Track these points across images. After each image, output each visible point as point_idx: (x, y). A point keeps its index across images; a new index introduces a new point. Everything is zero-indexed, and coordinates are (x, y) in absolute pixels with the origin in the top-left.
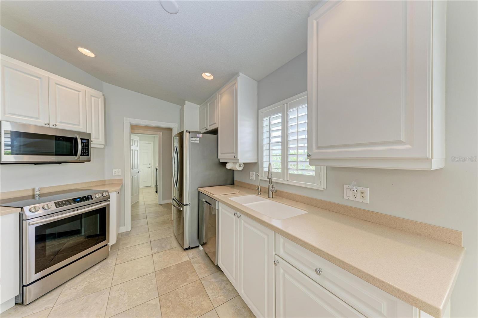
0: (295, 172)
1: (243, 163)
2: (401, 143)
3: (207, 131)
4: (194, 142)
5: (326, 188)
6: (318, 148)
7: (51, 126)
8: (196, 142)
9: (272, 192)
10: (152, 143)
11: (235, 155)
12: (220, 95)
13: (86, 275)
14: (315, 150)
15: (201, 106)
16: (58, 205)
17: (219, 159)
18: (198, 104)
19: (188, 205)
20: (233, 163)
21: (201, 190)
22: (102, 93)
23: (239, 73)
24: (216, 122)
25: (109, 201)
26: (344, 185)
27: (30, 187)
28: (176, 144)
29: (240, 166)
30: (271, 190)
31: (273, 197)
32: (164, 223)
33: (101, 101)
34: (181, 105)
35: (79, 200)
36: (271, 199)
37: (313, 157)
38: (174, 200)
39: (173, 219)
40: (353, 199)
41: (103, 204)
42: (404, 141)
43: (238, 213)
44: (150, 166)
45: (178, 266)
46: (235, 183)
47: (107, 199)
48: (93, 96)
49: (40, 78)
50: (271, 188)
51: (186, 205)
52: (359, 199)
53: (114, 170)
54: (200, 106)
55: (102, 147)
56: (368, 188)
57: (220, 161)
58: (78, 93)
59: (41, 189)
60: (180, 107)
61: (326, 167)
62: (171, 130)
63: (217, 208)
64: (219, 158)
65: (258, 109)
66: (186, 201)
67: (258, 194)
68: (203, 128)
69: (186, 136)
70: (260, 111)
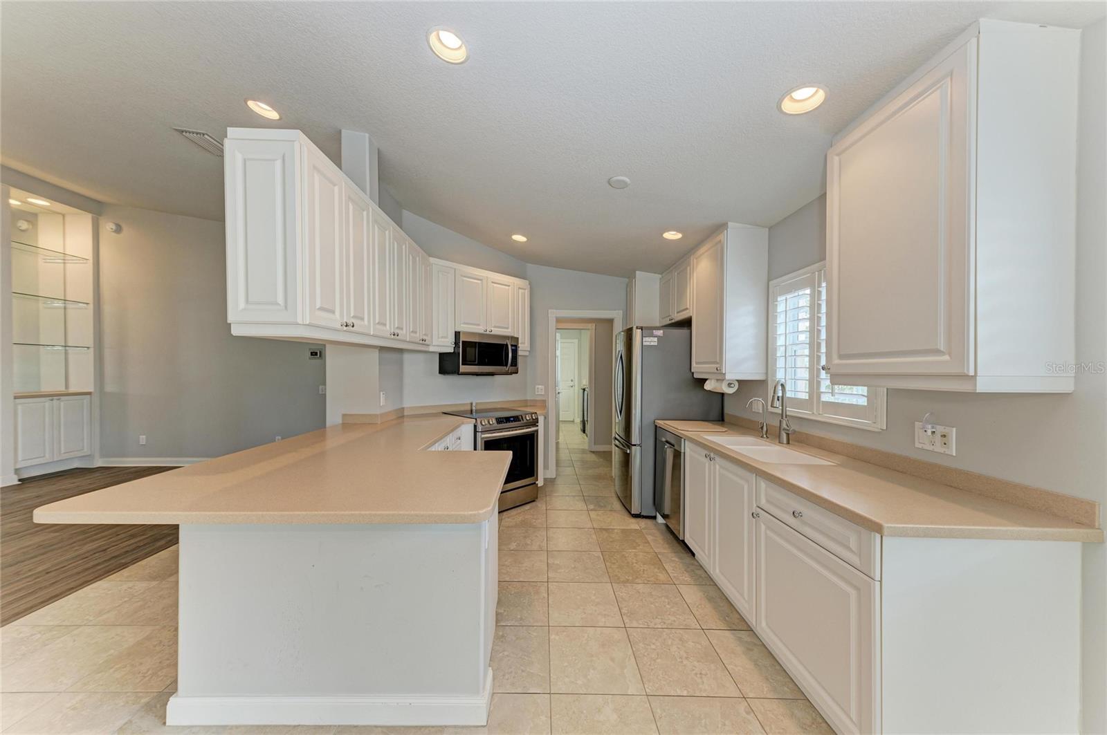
0: (832, 399)
1: (737, 381)
2: (937, 352)
3: (673, 321)
4: (648, 344)
5: (885, 428)
6: (841, 357)
7: (488, 332)
8: (652, 344)
9: (788, 434)
10: (576, 341)
11: (718, 366)
12: (696, 259)
13: (519, 511)
14: (836, 361)
15: (664, 274)
16: (499, 420)
17: (693, 373)
18: (659, 274)
19: (639, 445)
20: (717, 380)
21: (660, 423)
22: (527, 281)
23: (727, 223)
24: (688, 307)
25: (537, 426)
26: (916, 423)
27: (469, 402)
28: (619, 347)
29: (729, 385)
30: (784, 429)
31: (788, 443)
32: (598, 478)
33: (527, 292)
34: (629, 278)
35: (512, 419)
36: (786, 445)
37: (833, 370)
38: (618, 440)
39: (613, 475)
40: (930, 448)
41: (534, 429)
42: (942, 349)
43: (712, 455)
44: (572, 384)
45: (623, 531)
46: (726, 418)
47: (535, 423)
48: (521, 289)
49: (481, 280)
50: (784, 425)
51: (635, 445)
52: (939, 448)
53: (537, 386)
54: (660, 276)
55: (527, 354)
56: (953, 427)
57: (696, 376)
58: (507, 287)
59: (477, 403)
60: (627, 280)
61: (886, 390)
62: (611, 321)
63: (682, 451)
64: (692, 371)
65: (769, 280)
66: (635, 438)
67: (762, 437)
68: (667, 317)
69: (637, 334)
70: (771, 283)
